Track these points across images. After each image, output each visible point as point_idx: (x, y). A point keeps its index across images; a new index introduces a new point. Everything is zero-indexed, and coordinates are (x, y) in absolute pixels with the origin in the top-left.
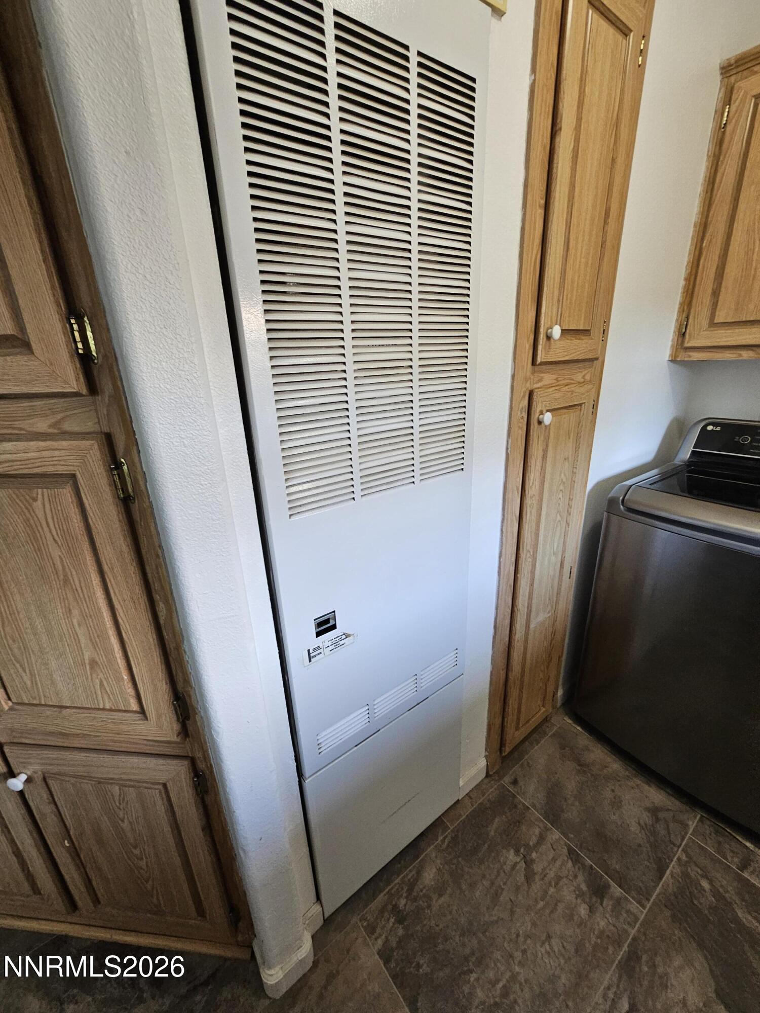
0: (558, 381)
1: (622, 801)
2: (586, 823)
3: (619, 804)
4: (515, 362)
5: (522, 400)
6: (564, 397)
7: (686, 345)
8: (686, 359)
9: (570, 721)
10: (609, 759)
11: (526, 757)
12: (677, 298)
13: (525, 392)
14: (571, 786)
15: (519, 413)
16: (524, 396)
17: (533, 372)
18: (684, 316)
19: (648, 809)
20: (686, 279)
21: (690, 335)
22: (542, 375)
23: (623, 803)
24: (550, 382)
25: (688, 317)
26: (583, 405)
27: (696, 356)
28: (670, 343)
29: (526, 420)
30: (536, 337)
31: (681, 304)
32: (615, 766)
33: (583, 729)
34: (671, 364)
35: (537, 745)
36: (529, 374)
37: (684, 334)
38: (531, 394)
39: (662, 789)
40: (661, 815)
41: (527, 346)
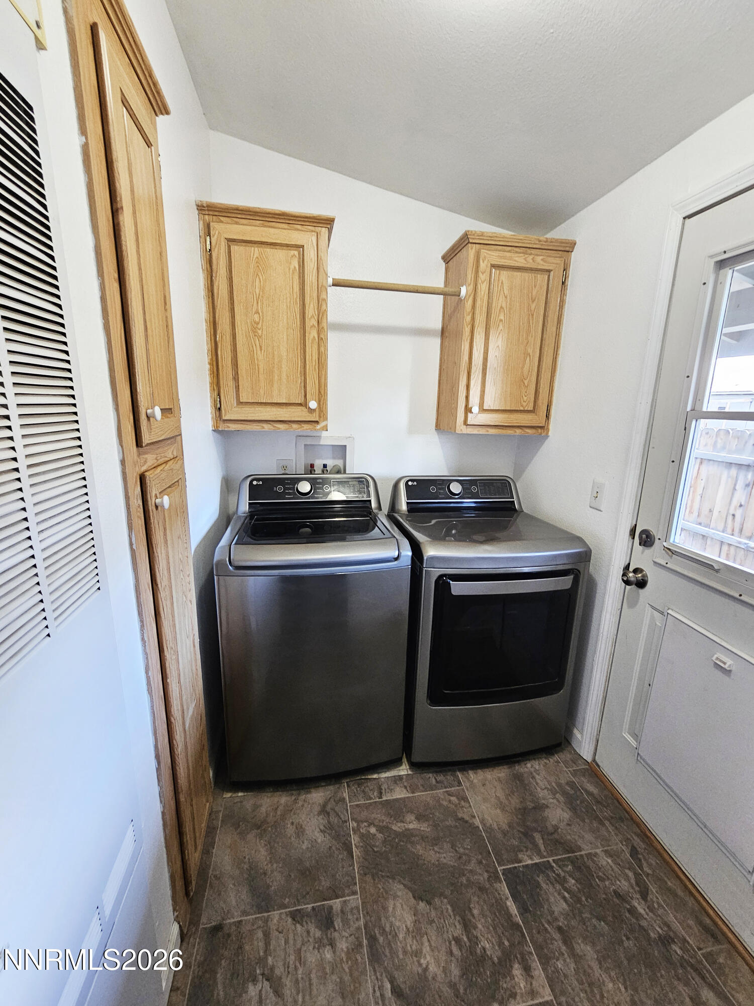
0: (158, 460)
1: (302, 825)
2: (290, 876)
3: (302, 830)
4: (122, 447)
5: (135, 487)
6: (167, 476)
7: (224, 418)
8: (226, 429)
9: (229, 795)
10: (276, 799)
11: (211, 872)
12: (206, 379)
13: (136, 478)
14: (261, 854)
15: (136, 502)
16: (136, 481)
17: (139, 455)
18: (216, 393)
19: (319, 814)
20: (210, 364)
21: (225, 410)
22: (146, 456)
23: (303, 827)
24: (152, 463)
25: (219, 395)
26: (180, 481)
27: (233, 427)
28: (210, 416)
29: (142, 508)
30: (136, 417)
31: (211, 384)
32: (283, 799)
33: (244, 792)
34: (215, 434)
35: (214, 848)
36: (136, 457)
37: (219, 409)
38: (142, 478)
39: (318, 787)
40: (328, 808)
41: (130, 427)
